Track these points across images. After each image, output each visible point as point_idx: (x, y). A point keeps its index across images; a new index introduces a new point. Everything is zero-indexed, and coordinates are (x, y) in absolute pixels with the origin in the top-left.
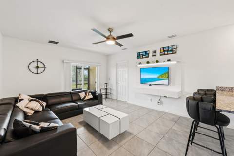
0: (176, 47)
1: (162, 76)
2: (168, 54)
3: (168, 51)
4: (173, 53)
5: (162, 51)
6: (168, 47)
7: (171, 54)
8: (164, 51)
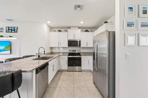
0: (17, 28)
1: (6, 48)
2: (11, 32)
3: (11, 30)
4: (15, 32)
5: (7, 29)
6: (12, 27)
7: (14, 32)
8: (9, 30)
